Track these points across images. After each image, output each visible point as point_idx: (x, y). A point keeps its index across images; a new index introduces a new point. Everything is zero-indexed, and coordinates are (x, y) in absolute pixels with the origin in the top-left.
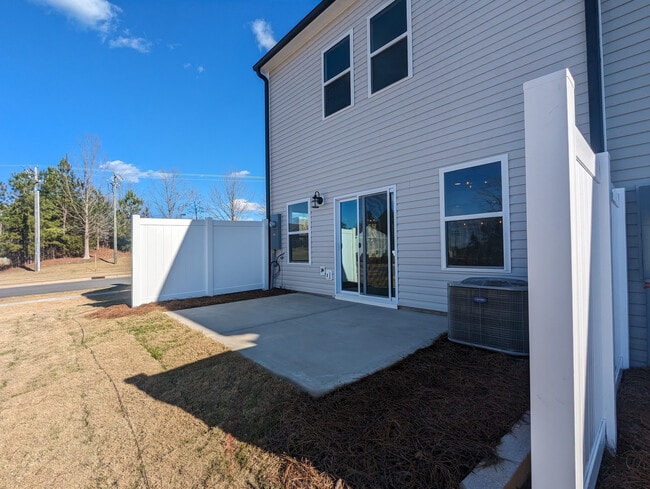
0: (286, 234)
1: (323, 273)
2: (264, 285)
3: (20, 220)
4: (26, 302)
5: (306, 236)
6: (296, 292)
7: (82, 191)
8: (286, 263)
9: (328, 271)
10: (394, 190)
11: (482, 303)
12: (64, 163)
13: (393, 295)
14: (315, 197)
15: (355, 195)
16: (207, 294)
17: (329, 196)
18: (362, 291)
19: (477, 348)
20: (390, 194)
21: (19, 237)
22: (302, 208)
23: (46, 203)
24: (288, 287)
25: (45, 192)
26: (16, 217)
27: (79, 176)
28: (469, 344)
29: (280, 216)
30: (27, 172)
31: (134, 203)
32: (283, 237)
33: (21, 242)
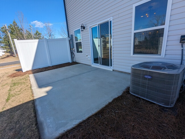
0: (75, 42)
1: (87, 57)
2: (70, 61)
3: (7, 42)
4: (7, 68)
5: (81, 43)
6: (79, 63)
7: (22, 32)
8: (76, 53)
9: (89, 56)
10: (111, 20)
11: (149, 79)
12: (14, 22)
13: (111, 66)
14: (82, 27)
15: (96, 24)
16: (50, 66)
17: (87, 25)
18: (100, 64)
19: (143, 99)
20: (110, 21)
21: (9, 47)
22: (78, 31)
23: (13, 36)
24: (77, 62)
25: (12, 33)
26: (6, 41)
27: (20, 27)
28: (140, 97)
29: (72, 35)
30: (3, 26)
31: (39, 35)
32: (74, 44)
33: (10, 49)
